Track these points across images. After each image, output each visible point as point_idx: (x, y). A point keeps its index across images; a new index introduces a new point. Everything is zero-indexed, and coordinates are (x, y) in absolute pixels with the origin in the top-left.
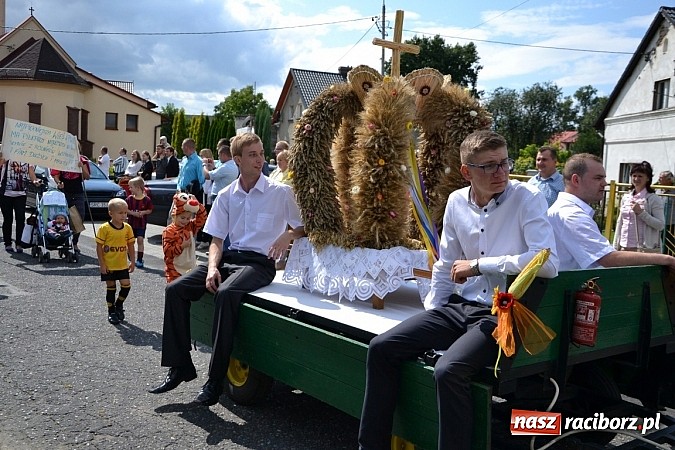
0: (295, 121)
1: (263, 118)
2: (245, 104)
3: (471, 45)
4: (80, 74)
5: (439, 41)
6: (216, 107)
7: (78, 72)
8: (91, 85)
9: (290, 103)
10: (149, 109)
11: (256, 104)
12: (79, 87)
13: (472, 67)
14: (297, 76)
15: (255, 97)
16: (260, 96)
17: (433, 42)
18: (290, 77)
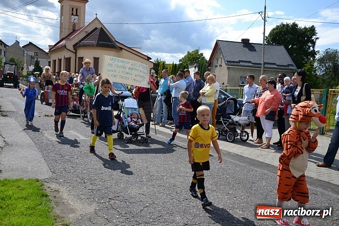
0: (218, 66)
1: (202, 65)
2: (194, 58)
3: (313, 26)
4: (117, 44)
5: (295, 25)
6: (180, 60)
7: (116, 43)
8: (121, 49)
9: (216, 57)
10: (148, 60)
11: (199, 58)
12: (116, 50)
13: (313, 38)
14: (220, 44)
15: (199, 55)
16: (202, 54)
17: (291, 26)
18: (216, 44)
